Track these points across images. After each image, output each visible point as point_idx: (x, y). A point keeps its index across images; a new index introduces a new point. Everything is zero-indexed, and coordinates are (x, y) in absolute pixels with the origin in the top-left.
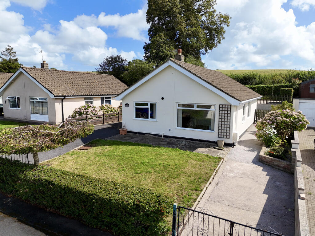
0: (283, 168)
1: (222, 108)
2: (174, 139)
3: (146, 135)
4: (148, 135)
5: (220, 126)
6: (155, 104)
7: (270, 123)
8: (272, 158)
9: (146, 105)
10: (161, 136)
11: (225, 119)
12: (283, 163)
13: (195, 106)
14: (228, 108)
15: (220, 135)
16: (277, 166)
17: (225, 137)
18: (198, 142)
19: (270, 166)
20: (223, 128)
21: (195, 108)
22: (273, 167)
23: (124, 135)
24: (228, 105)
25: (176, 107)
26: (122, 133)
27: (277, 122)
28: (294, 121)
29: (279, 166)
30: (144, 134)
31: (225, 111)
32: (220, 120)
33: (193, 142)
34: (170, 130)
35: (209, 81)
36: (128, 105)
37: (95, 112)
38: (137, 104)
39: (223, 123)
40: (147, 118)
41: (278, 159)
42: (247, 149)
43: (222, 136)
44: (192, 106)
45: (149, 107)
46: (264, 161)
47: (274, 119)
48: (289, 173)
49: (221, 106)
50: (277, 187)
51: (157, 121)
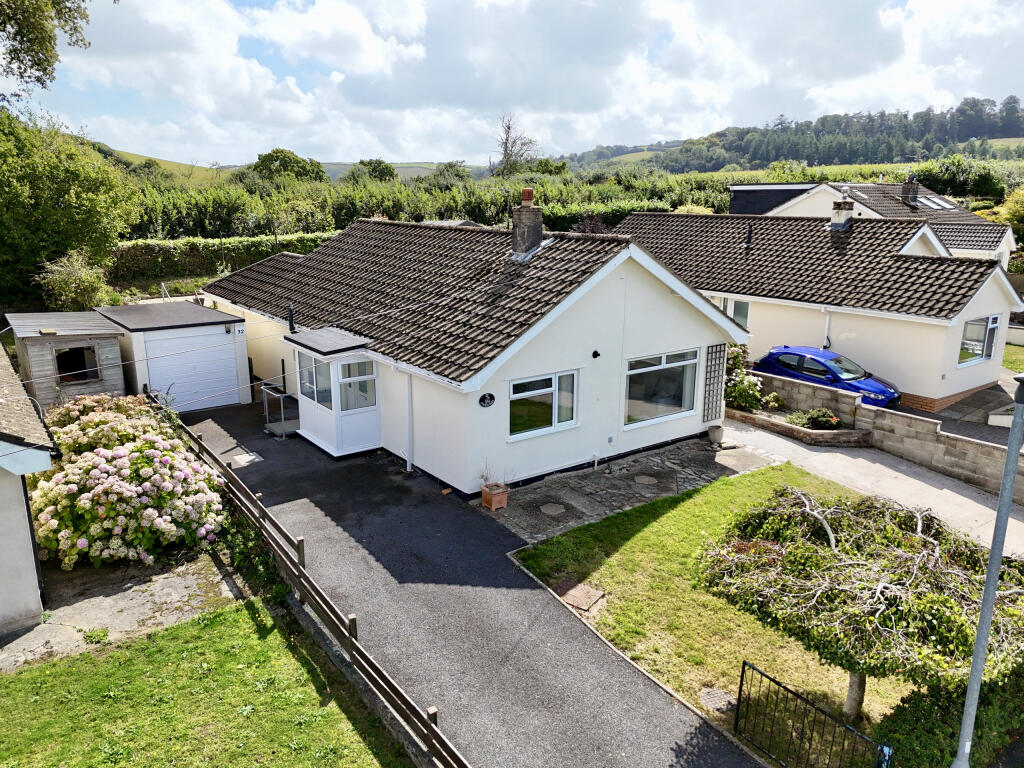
0: (855, 442)
1: (712, 353)
3: (547, 478)
4: (554, 477)
5: (707, 394)
6: (573, 375)
9: (547, 383)
10: (591, 464)
11: (714, 377)
13: (664, 360)
14: (720, 351)
15: (706, 415)
19: (832, 446)
21: (664, 366)
22: (838, 447)
24: (721, 346)
25: (626, 372)
29: (849, 442)
30: (541, 478)
31: (716, 359)
32: (708, 382)
34: (611, 440)
36: (491, 397)
38: (518, 388)
40: (550, 422)
41: (846, 430)
43: (709, 417)
44: (658, 360)
45: (554, 388)
46: (820, 442)
48: (866, 447)
51: (579, 424)
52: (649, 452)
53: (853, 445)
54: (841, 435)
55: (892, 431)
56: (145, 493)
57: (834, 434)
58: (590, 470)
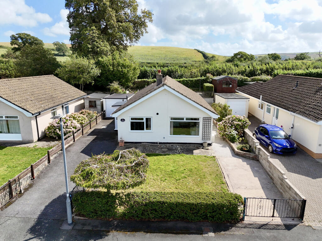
0: (252, 157)
1: (205, 120)
2: (168, 145)
3: (142, 143)
4: (145, 143)
5: (204, 132)
6: (150, 118)
7: (230, 125)
8: (245, 152)
9: (142, 119)
10: (157, 143)
11: (207, 127)
12: (252, 155)
13: (185, 119)
14: (209, 120)
15: (203, 138)
16: (248, 157)
17: (207, 139)
18: (187, 145)
19: (243, 157)
20: (205, 134)
21: (185, 120)
22: (245, 158)
23: (123, 146)
24: (209, 118)
25: (169, 120)
26: (121, 145)
27: (234, 125)
28: (243, 123)
29: (250, 157)
30: (141, 143)
31: (207, 122)
32: (204, 128)
33: (184, 145)
34: (164, 138)
35: (194, 100)
36: (124, 120)
37: (74, 125)
38: (132, 119)
39: (206, 130)
40: (143, 129)
41: (248, 153)
42: (221, 146)
43: (205, 139)
44: (183, 119)
45: (144, 121)
46: (239, 155)
47: (232, 123)
48: (256, 160)
49: (204, 119)
50: (257, 171)
51: (153, 131)
52: (177, 144)
53: (251, 158)
54: (247, 154)
55: (262, 156)
56: (58, 126)
57: (245, 153)
58: (156, 144)
